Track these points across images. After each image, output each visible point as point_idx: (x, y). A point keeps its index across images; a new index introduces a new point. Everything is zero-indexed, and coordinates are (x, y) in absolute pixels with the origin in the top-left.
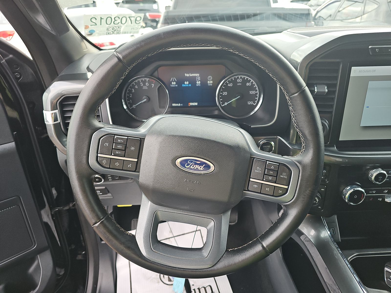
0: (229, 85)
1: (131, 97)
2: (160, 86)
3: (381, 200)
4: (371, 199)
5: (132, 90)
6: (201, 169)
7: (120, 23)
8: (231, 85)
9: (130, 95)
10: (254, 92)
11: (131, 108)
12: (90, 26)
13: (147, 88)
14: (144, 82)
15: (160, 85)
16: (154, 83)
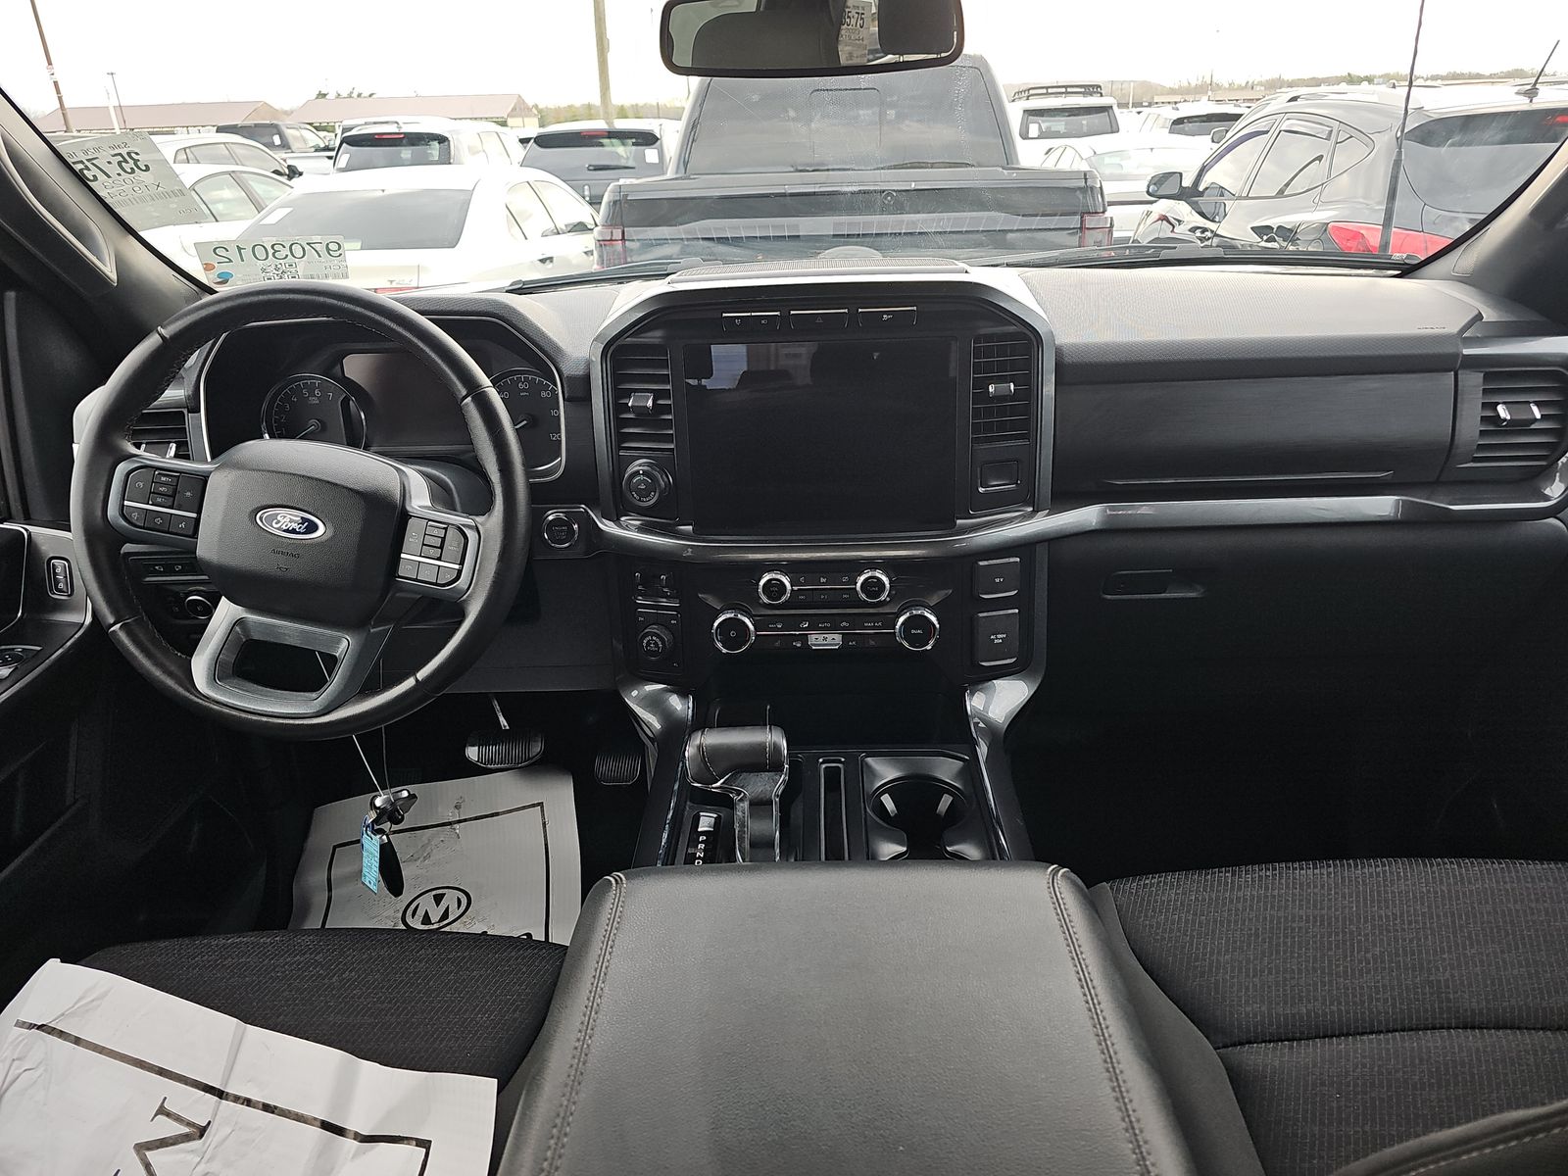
3: (799, 645)
4: (777, 644)
5: (284, 406)
6: (301, 530)
7: (290, 256)
9: (282, 417)
12: (216, 265)
13: (317, 402)
15: (344, 395)
16: (332, 391)
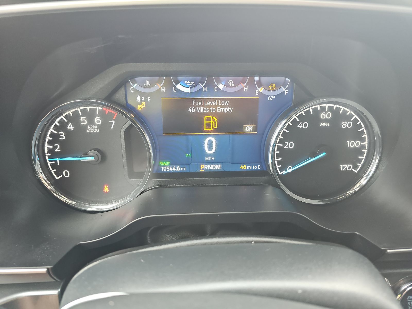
0: (300, 126)
1: (56, 150)
2: (131, 126)
5: (59, 136)
8: (305, 125)
9: (57, 147)
10: (358, 143)
11: (57, 179)
13: (97, 131)
14: (91, 116)
15: (129, 123)
16: (114, 118)
